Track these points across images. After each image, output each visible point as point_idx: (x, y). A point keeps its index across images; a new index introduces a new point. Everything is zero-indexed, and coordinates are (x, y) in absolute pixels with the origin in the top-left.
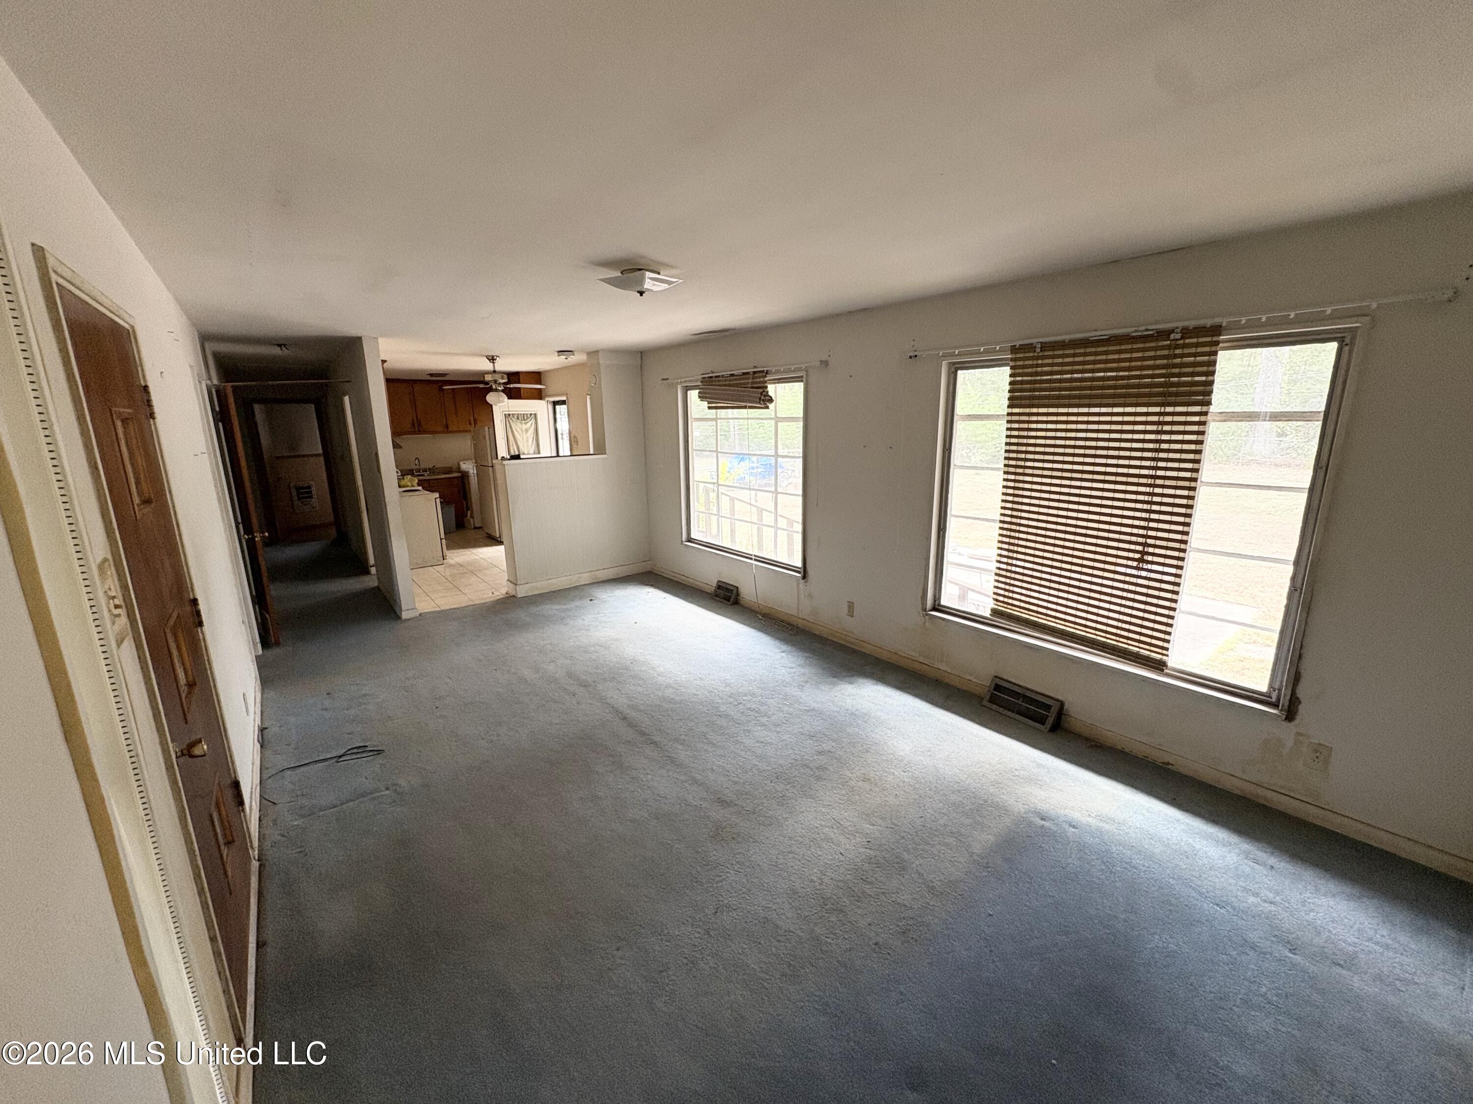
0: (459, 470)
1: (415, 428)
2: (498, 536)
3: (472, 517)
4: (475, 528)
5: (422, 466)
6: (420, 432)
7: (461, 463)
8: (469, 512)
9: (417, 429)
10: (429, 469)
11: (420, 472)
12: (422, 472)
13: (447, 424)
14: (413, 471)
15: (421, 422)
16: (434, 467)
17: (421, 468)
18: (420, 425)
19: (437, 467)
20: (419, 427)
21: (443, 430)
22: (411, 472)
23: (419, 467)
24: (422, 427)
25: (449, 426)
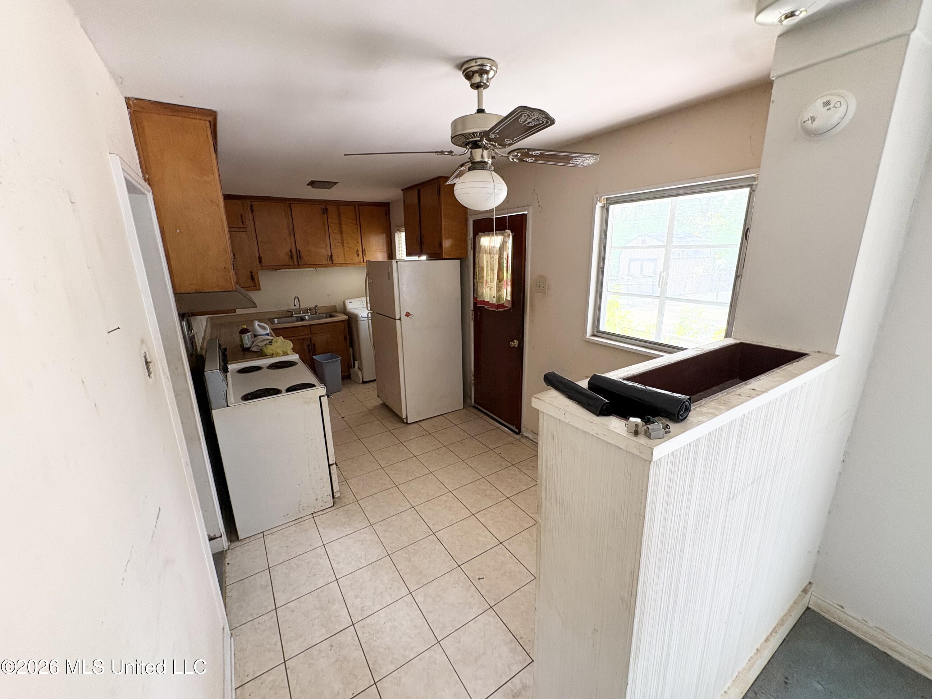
0: (344, 311)
1: (293, 261)
2: (404, 416)
3: (360, 369)
4: (364, 382)
5: (302, 306)
6: (299, 266)
7: (347, 302)
8: (356, 362)
9: (296, 263)
10: (310, 309)
11: (300, 314)
12: (303, 313)
13: (331, 256)
14: (292, 312)
15: (301, 253)
16: (316, 306)
17: (302, 309)
18: (300, 257)
19: (320, 307)
20: (299, 259)
21: (327, 263)
22: (290, 314)
23: (299, 308)
24: (302, 259)
25: (334, 258)
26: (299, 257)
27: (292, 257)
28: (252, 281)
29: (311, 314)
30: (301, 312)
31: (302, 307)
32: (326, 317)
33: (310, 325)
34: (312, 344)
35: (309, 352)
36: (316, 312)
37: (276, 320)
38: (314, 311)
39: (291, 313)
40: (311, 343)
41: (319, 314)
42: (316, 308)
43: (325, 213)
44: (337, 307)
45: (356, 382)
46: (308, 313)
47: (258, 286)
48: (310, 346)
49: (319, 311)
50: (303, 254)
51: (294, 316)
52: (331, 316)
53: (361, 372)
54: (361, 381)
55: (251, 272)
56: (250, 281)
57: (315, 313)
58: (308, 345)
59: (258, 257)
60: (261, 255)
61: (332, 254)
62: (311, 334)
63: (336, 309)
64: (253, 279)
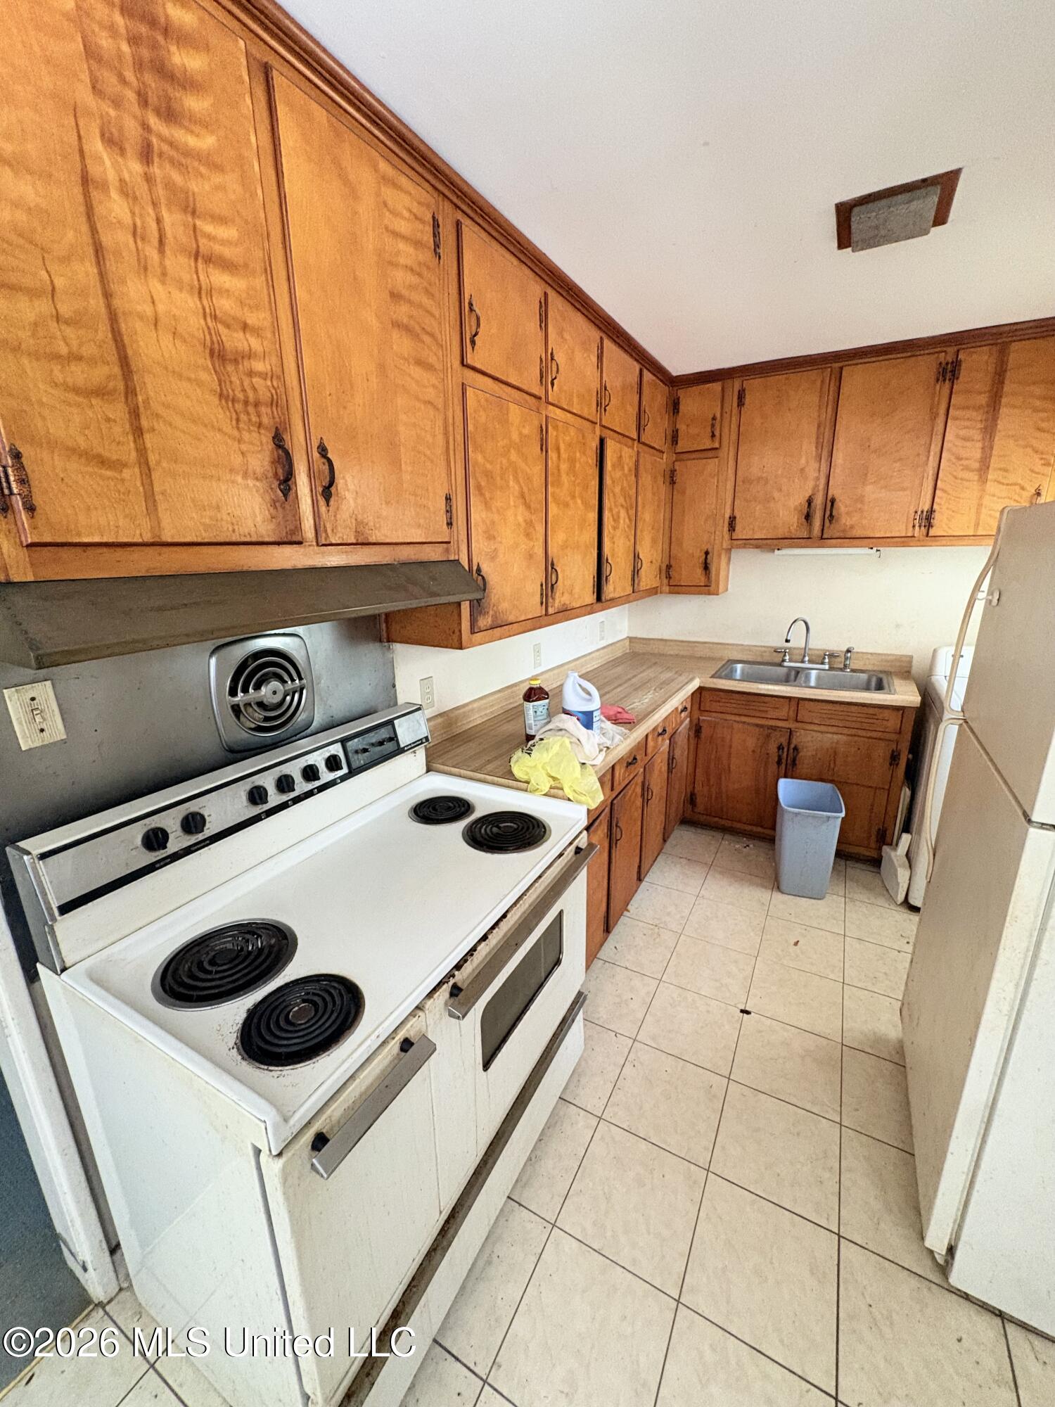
1: (811, 528)
4: (906, 906)
5: (815, 645)
9: (817, 532)
10: (831, 655)
11: (803, 662)
12: (810, 662)
13: (932, 511)
14: (785, 655)
15: (838, 504)
16: (848, 651)
17: (810, 649)
18: (831, 515)
19: (858, 653)
20: (827, 521)
21: (910, 534)
22: (778, 659)
23: (803, 646)
24: (837, 521)
25: (938, 519)
26: (830, 513)
27: (808, 517)
28: (704, 572)
29: (831, 669)
30: (807, 659)
31: (812, 645)
32: (867, 688)
33: (800, 700)
34: (792, 746)
35: (779, 762)
36: (845, 666)
37: (739, 666)
38: (837, 662)
39: (782, 655)
40: (789, 743)
41: (853, 671)
42: (849, 655)
43: (948, 375)
44: (915, 662)
45: (886, 892)
46: (823, 663)
47: (713, 585)
48: (785, 750)
49: (855, 664)
50: (841, 507)
51: (786, 664)
52: (880, 687)
53: (907, 873)
54: (901, 898)
55: (707, 553)
56: (699, 571)
57: (842, 666)
58: (780, 748)
59: (730, 518)
60: (737, 514)
61: (935, 507)
62: (797, 721)
63: (911, 667)
64: (706, 567)
